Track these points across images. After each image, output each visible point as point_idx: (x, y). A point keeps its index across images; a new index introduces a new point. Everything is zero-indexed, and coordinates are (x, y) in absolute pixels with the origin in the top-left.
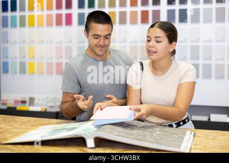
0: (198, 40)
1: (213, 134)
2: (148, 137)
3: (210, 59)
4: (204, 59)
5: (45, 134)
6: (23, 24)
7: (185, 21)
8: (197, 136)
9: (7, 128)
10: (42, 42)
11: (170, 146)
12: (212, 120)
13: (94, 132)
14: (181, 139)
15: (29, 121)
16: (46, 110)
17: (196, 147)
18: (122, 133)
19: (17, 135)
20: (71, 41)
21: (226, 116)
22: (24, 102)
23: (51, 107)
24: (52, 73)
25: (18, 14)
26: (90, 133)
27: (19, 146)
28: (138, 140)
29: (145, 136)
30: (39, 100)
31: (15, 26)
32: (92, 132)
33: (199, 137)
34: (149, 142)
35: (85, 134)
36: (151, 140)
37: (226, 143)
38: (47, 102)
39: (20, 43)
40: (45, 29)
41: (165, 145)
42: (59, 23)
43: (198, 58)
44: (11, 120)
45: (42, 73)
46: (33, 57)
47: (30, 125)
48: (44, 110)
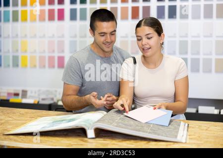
0: (186, 36)
1: (206, 125)
2: (145, 128)
3: (198, 53)
4: (192, 54)
5: (45, 125)
6: (15, 19)
7: (174, 16)
8: (191, 127)
9: (6, 119)
10: (35, 36)
11: (167, 136)
12: (200, 112)
13: (94, 123)
14: (177, 130)
15: (27, 113)
16: (38, 102)
17: (191, 137)
18: (120, 124)
19: (17, 126)
20: (63, 36)
21: (214, 108)
22: (17, 95)
23: (43, 99)
24: (44, 66)
25: (11, 9)
26: (90, 124)
27: (21, 136)
28: (136, 130)
29: (143, 127)
30: (32, 92)
31: (8, 20)
32: (92, 123)
33: (193, 128)
34: (147, 132)
35: (85, 125)
36: (149, 131)
37: (219, 133)
38: (39, 95)
39: (13, 37)
40: (38, 24)
41: (162, 135)
42: (51, 18)
43: (186, 53)
44: (9, 112)
45: (35, 66)
46: (26, 51)
47: (29, 116)
48: (36, 102)
